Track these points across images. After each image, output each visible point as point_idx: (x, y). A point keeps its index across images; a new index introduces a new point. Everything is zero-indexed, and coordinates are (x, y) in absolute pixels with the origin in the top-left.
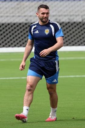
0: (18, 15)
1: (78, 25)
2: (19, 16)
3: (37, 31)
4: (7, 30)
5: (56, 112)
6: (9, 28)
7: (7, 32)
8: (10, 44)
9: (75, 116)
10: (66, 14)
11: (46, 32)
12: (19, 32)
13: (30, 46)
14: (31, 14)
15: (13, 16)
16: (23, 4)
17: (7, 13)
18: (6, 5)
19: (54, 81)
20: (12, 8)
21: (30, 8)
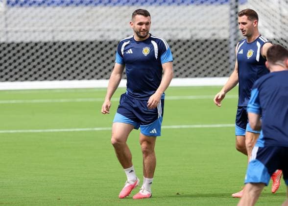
0: (88, 28)
1: (184, 44)
2: (90, 30)
3: (130, 50)
4: (70, 53)
5: (151, 185)
6: (74, 50)
7: (71, 56)
8: (75, 74)
9: (180, 190)
10: (165, 26)
11: (145, 51)
12: (90, 55)
13: (118, 75)
14: (109, 27)
15: (80, 31)
16: (97, 11)
17: (70, 24)
18: (68, 12)
19: (153, 131)
20: (79, 17)
21: (107, 17)
